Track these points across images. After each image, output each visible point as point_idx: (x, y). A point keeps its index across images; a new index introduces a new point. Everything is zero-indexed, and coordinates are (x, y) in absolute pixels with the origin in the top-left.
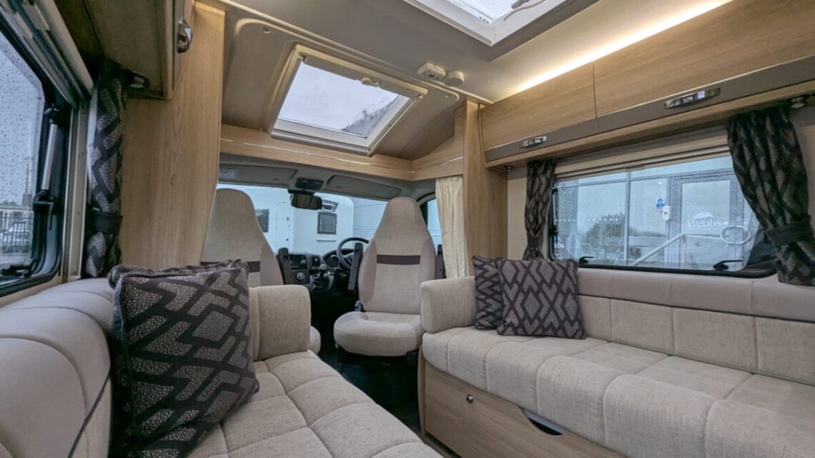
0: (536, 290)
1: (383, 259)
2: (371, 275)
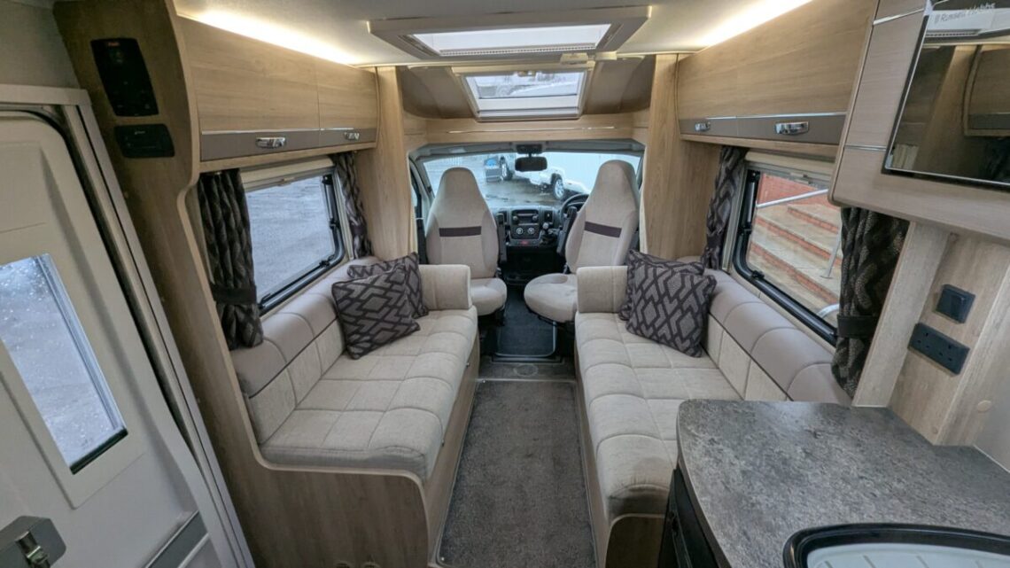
1: (590, 227)
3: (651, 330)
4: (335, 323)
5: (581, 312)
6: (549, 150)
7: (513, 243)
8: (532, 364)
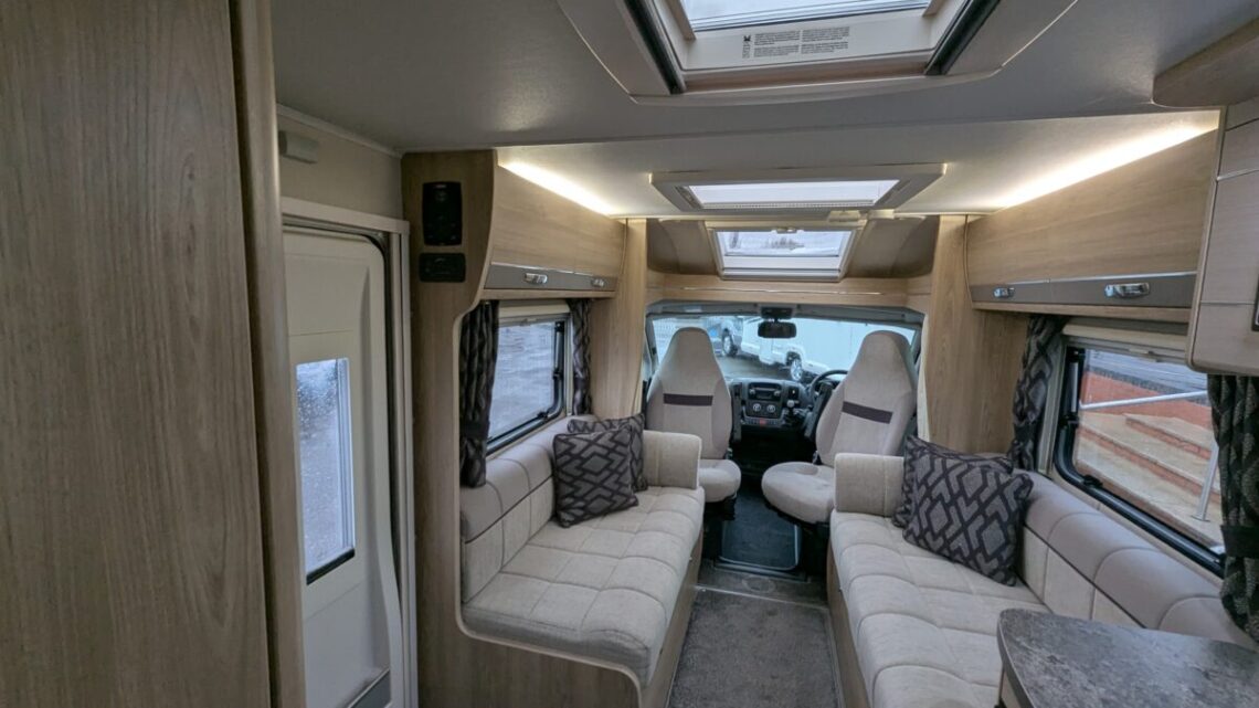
0: (947, 501)
1: (850, 408)
2: (833, 423)
3: (940, 541)
4: (550, 482)
5: (838, 511)
6: (799, 315)
7: (748, 420)
8: (766, 578)
